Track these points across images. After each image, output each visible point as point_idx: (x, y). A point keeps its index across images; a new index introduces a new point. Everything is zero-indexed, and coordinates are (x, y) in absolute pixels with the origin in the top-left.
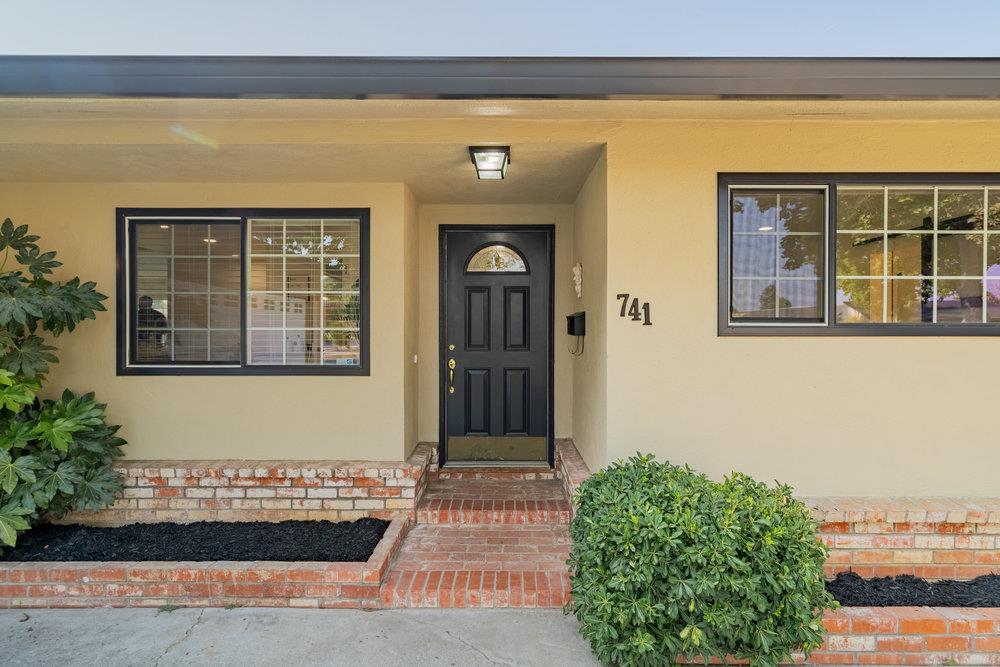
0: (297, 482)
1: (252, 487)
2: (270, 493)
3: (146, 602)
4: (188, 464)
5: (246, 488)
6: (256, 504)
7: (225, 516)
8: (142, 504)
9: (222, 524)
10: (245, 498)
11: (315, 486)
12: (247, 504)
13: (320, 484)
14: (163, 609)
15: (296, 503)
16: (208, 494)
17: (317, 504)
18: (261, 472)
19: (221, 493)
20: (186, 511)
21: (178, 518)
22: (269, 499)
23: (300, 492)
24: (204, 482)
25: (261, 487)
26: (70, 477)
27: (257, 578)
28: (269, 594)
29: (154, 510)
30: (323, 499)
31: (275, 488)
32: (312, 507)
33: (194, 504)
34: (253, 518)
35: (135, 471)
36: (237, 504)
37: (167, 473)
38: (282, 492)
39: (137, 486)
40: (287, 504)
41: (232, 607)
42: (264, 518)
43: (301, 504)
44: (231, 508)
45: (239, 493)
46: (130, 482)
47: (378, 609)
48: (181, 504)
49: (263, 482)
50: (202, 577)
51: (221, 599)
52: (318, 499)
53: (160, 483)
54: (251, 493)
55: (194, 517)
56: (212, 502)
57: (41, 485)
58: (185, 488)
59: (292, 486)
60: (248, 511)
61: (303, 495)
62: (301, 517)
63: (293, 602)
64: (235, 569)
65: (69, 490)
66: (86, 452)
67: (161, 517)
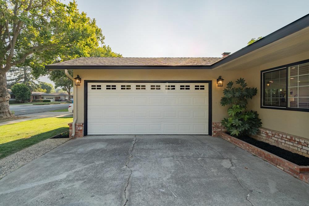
0: (299, 143)
1: (287, 141)
2: (291, 144)
3: (252, 153)
4: (272, 131)
5: (285, 140)
6: (288, 146)
7: (280, 146)
8: (264, 138)
9: (279, 148)
10: (285, 143)
11: (305, 146)
12: (286, 145)
13: (306, 146)
14: (254, 155)
15: (299, 149)
16: (277, 139)
17: (305, 152)
18: (288, 137)
19: (279, 140)
20: (272, 142)
21: (270, 143)
22: (291, 145)
23: (300, 146)
24: (276, 136)
25: (289, 141)
26: (247, 127)
27: (270, 157)
28: (272, 162)
29: (266, 140)
30: (308, 151)
31: (293, 143)
32: (304, 152)
33: (273, 141)
34: (287, 149)
35: (262, 130)
36: (283, 144)
37: (268, 132)
38: (295, 145)
39: (263, 133)
40: (296, 149)
41: (265, 161)
42: (290, 150)
43: (301, 150)
44: (282, 145)
45: (283, 141)
46: (261, 132)
47: (298, 179)
48: (271, 140)
49: (290, 140)
50: (260, 152)
51: (264, 158)
52: (306, 150)
53: (267, 134)
54: (286, 142)
55: (273, 144)
56: (277, 141)
57: (242, 127)
58: (272, 136)
59: (298, 144)
60: (286, 147)
61: (301, 147)
62: (300, 154)
63: (277, 166)
64: (267, 153)
65: (247, 129)
66: (252, 123)
67: (267, 142)
